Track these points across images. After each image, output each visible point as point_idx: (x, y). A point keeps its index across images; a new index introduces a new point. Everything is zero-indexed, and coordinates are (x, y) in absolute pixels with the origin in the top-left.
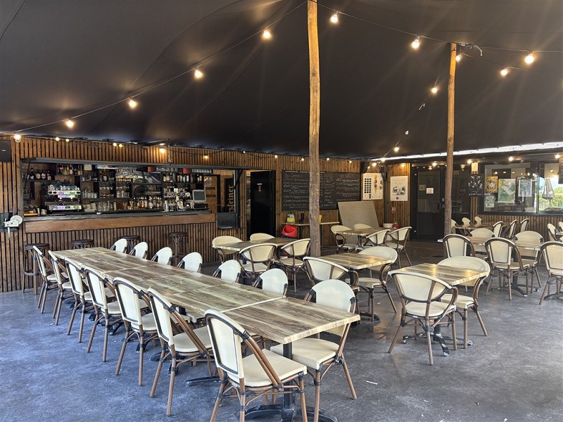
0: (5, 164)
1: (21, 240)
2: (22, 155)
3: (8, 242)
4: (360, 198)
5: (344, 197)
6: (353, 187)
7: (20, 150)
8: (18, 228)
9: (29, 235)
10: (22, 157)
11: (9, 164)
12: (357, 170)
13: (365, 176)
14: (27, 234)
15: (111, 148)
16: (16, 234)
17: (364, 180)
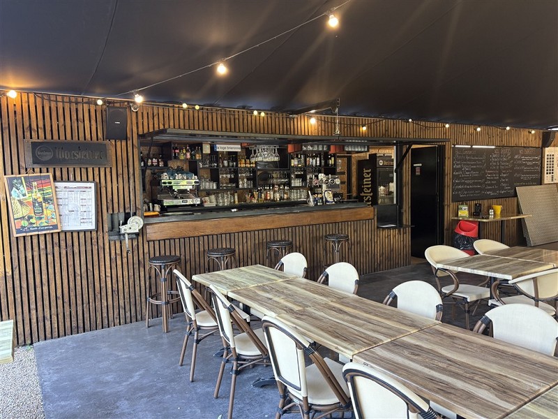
0: (118, 144)
1: (141, 251)
2: (140, 129)
3: (125, 254)
4: (540, 182)
5: (522, 181)
6: (533, 166)
7: (137, 123)
8: (137, 234)
9: (151, 243)
10: (141, 133)
11: (124, 143)
12: (538, 143)
13: (548, 151)
14: (148, 242)
15: (249, 119)
16: (135, 243)
17: (546, 157)
